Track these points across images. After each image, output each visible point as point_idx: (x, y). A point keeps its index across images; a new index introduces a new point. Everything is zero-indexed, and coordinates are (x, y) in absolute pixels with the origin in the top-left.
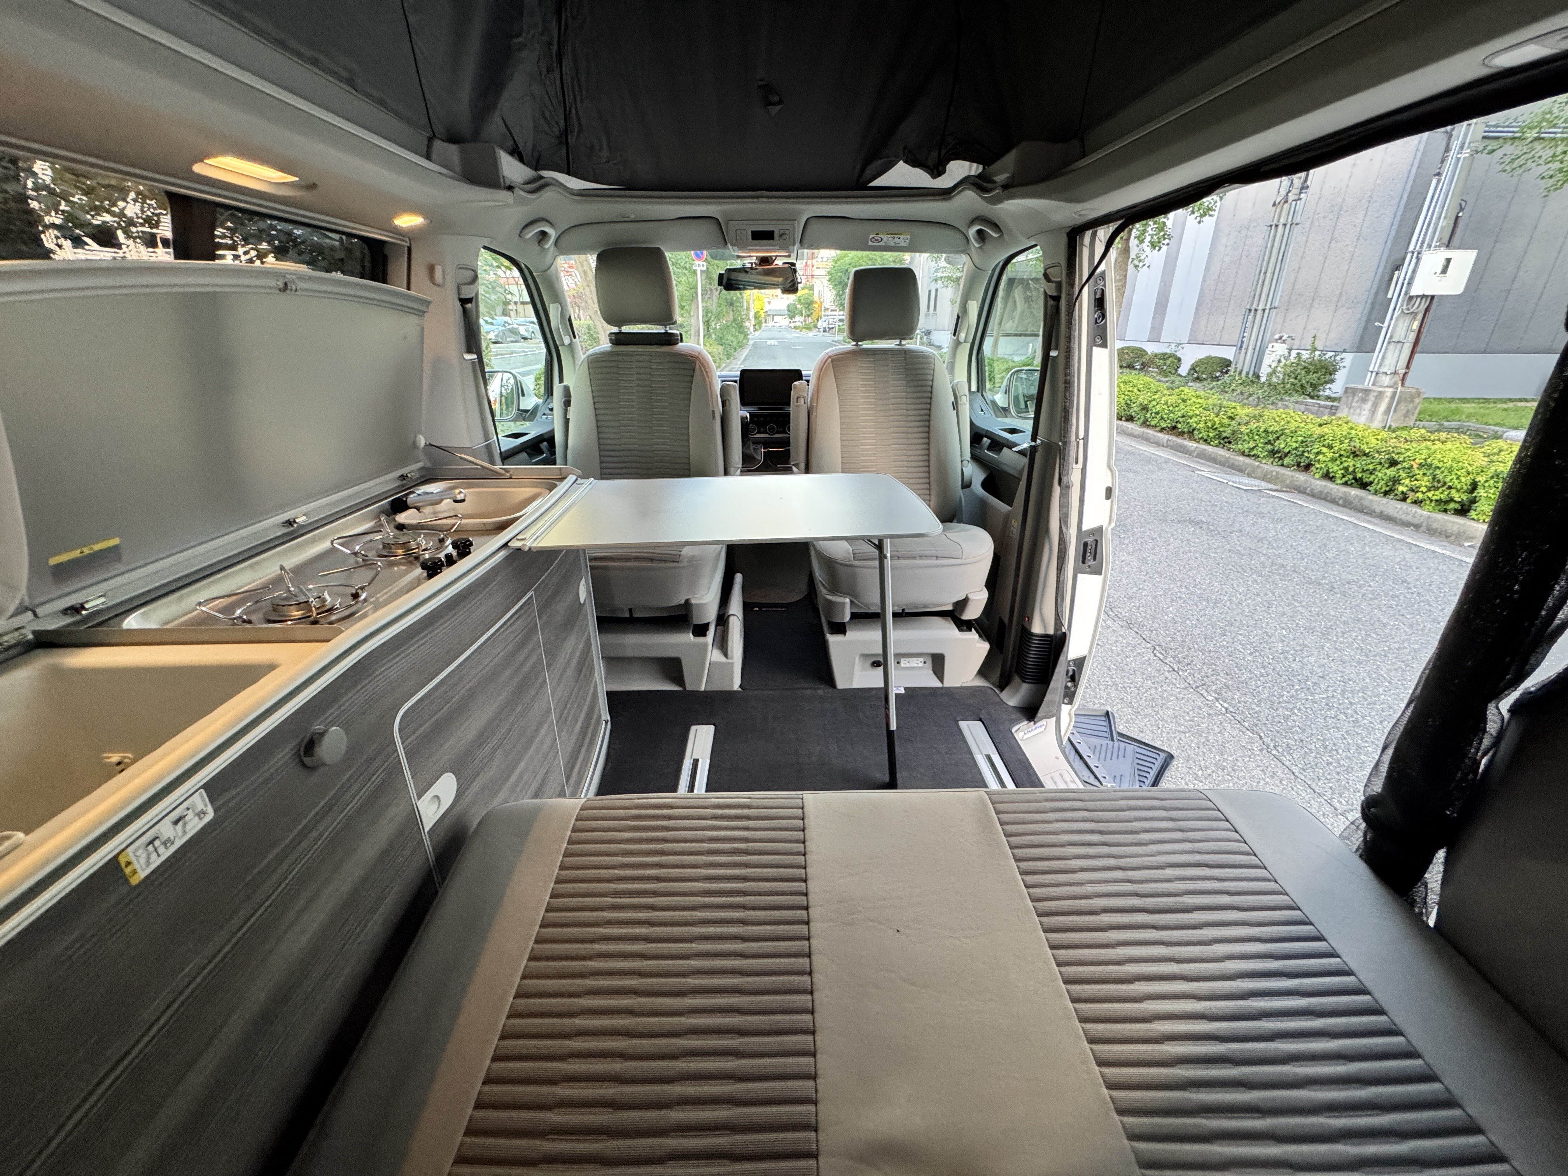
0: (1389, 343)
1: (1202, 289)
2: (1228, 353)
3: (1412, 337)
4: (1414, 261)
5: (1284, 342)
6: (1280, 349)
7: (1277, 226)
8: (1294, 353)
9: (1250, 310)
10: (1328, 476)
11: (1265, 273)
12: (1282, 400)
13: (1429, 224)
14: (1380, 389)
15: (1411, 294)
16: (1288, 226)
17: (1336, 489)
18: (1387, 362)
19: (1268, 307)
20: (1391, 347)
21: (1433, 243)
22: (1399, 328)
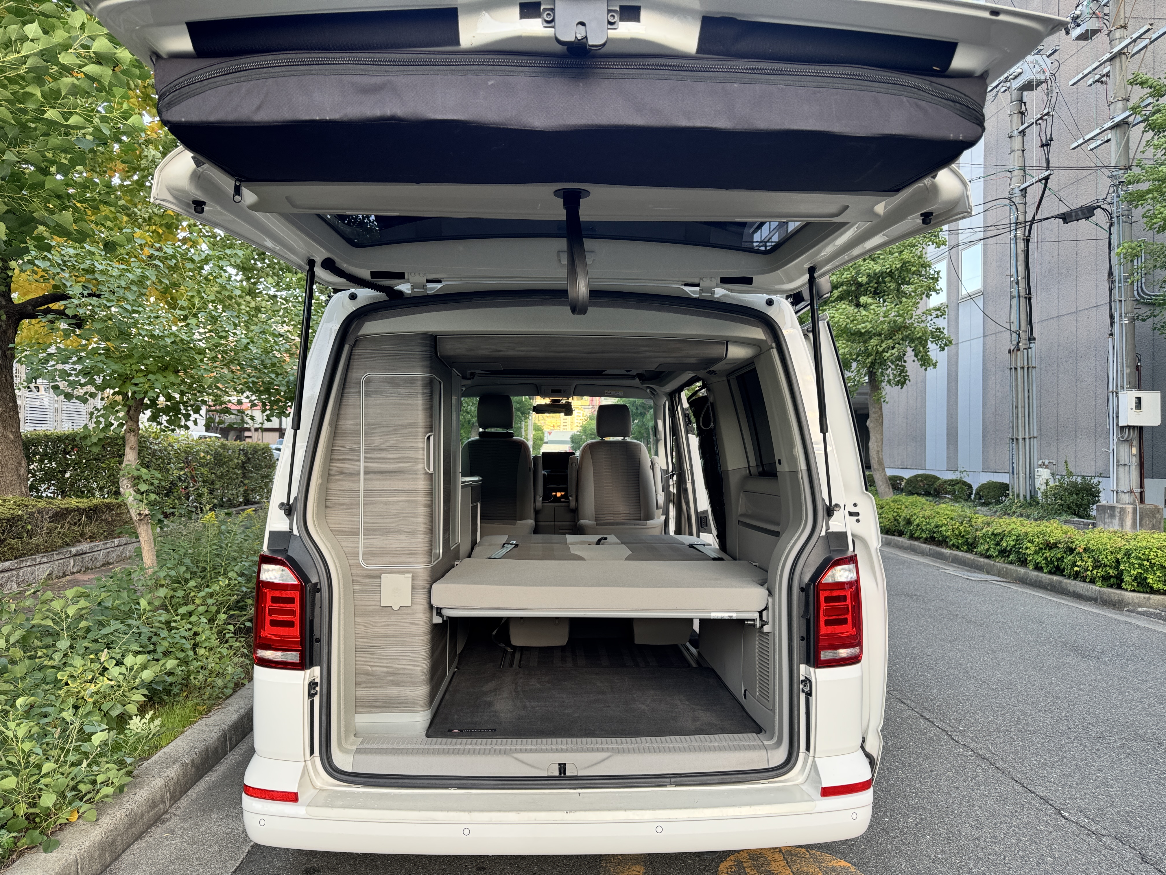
0: (1118, 465)
1: (983, 420)
2: (1004, 479)
3: (1135, 461)
4: (1115, 399)
5: (1047, 467)
6: (1045, 473)
7: (1016, 369)
9: (1013, 439)
11: (1017, 407)
13: (1117, 371)
14: (1121, 506)
15: (1121, 424)
16: (1026, 369)
18: (1121, 482)
19: (1027, 436)
20: (1121, 469)
21: (1125, 386)
22: (1122, 453)
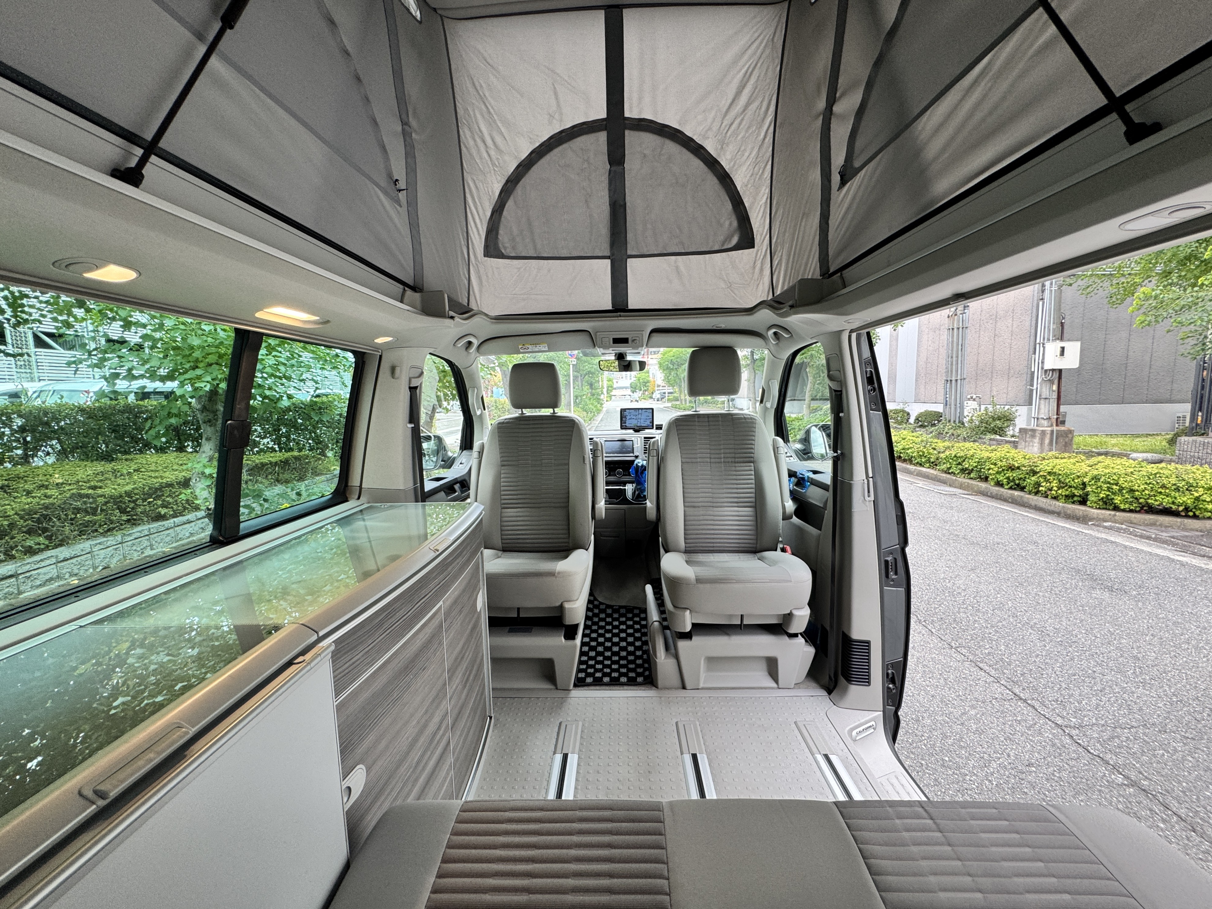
0: (1040, 399)
1: (917, 368)
2: (939, 408)
3: (1055, 396)
4: (1042, 349)
5: (974, 400)
6: (973, 405)
7: (953, 329)
8: (983, 407)
9: (947, 381)
10: (999, 484)
11: (952, 357)
12: (980, 438)
13: (1045, 327)
14: (1042, 429)
15: (1045, 368)
16: (961, 329)
17: (1005, 491)
18: (1042, 411)
19: (959, 377)
20: (1042, 402)
21: (1051, 338)
22: (1044, 390)
